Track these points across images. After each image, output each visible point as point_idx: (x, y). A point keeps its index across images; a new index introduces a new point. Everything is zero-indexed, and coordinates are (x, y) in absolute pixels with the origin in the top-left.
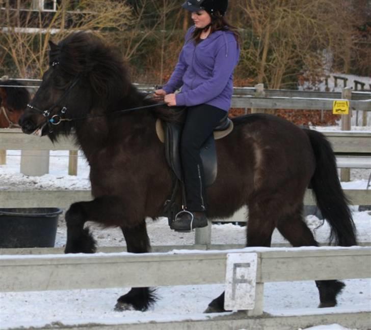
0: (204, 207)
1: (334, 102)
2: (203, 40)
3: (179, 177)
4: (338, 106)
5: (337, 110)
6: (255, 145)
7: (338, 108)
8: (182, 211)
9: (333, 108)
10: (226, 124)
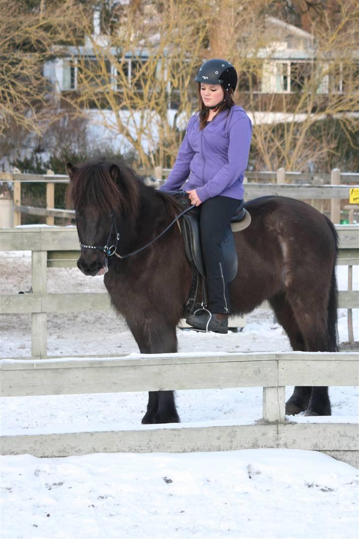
0: (227, 309)
1: (351, 190)
2: (209, 122)
3: (202, 273)
4: (355, 194)
5: (354, 199)
6: (280, 238)
7: (356, 197)
8: (202, 309)
9: (349, 196)
10: (242, 214)
